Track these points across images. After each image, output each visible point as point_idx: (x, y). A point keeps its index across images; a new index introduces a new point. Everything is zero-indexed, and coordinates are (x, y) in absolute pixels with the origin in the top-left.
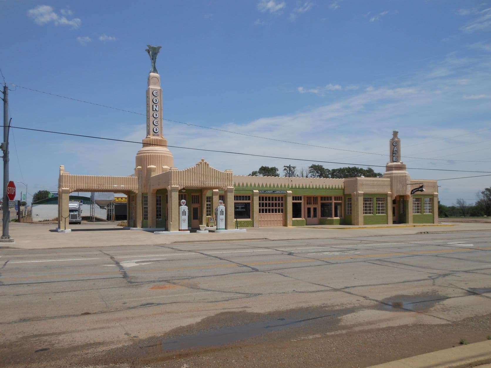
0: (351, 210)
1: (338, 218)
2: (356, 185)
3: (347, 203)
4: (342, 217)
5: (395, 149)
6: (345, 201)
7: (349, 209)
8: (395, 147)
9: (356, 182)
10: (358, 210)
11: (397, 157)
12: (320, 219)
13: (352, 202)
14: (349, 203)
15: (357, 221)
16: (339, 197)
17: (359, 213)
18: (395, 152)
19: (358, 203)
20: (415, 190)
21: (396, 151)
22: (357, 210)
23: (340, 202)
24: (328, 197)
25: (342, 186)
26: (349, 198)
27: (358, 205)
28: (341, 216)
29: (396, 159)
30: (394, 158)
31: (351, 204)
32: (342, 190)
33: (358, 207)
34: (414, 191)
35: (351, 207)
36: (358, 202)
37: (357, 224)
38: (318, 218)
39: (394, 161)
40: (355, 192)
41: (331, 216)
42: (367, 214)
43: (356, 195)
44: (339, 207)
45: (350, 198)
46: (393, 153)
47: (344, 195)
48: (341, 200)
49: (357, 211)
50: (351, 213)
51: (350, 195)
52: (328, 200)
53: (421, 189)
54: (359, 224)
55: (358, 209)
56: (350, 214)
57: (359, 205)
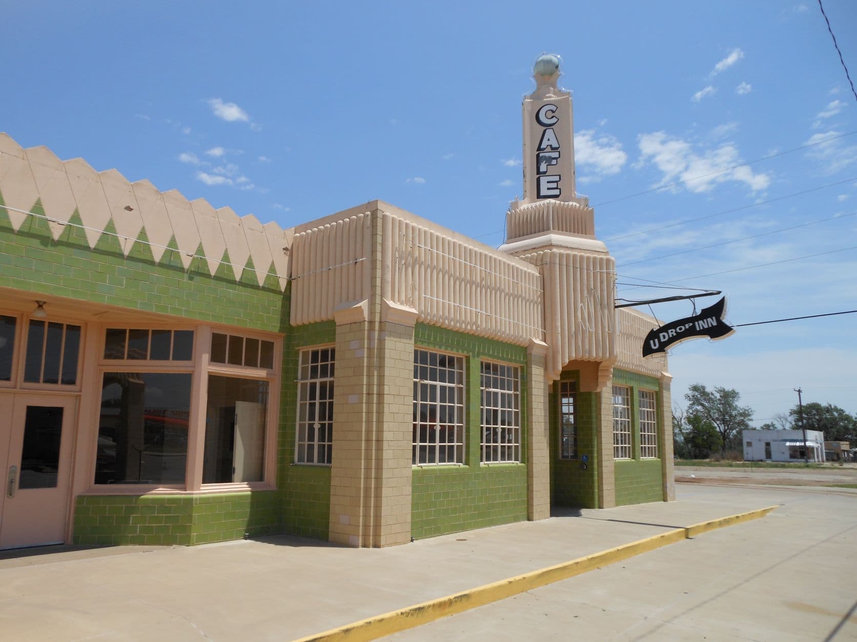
0: (326, 433)
1: (238, 488)
2: (373, 251)
3: (303, 382)
4: (260, 477)
5: (550, 139)
6: (289, 373)
7: (311, 428)
8: (549, 133)
9: (374, 235)
10: (380, 431)
11: (557, 178)
12: (80, 498)
13: (341, 377)
14: (313, 386)
15: (366, 516)
16: (252, 343)
17: (387, 454)
18: (547, 155)
19: (381, 384)
20: (672, 333)
21: (554, 149)
22: (369, 432)
23: (258, 373)
24: (161, 335)
25: (272, 269)
26: (315, 354)
27: (381, 395)
28: (256, 476)
29: (554, 185)
30: (544, 180)
31: (327, 391)
32: (278, 301)
33: (380, 413)
34: (664, 337)
35: (327, 412)
36: (381, 377)
37: (366, 535)
38: (70, 488)
39: (542, 194)
40: (364, 304)
41: (179, 478)
42: (432, 460)
43: (371, 323)
44: (244, 411)
45: (325, 353)
46: (539, 160)
47: (289, 331)
48: (267, 363)
49: (368, 440)
50: (326, 455)
51: (328, 328)
52: (160, 354)
53: (712, 322)
54: (383, 542)
55: (380, 422)
56: (321, 459)
57: (387, 399)
